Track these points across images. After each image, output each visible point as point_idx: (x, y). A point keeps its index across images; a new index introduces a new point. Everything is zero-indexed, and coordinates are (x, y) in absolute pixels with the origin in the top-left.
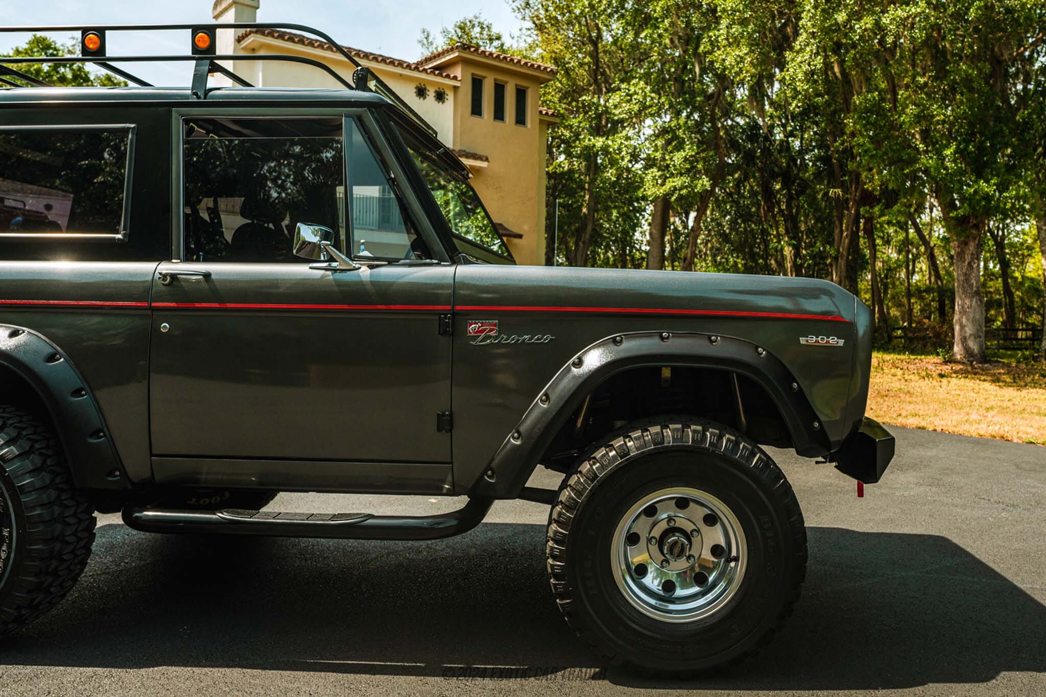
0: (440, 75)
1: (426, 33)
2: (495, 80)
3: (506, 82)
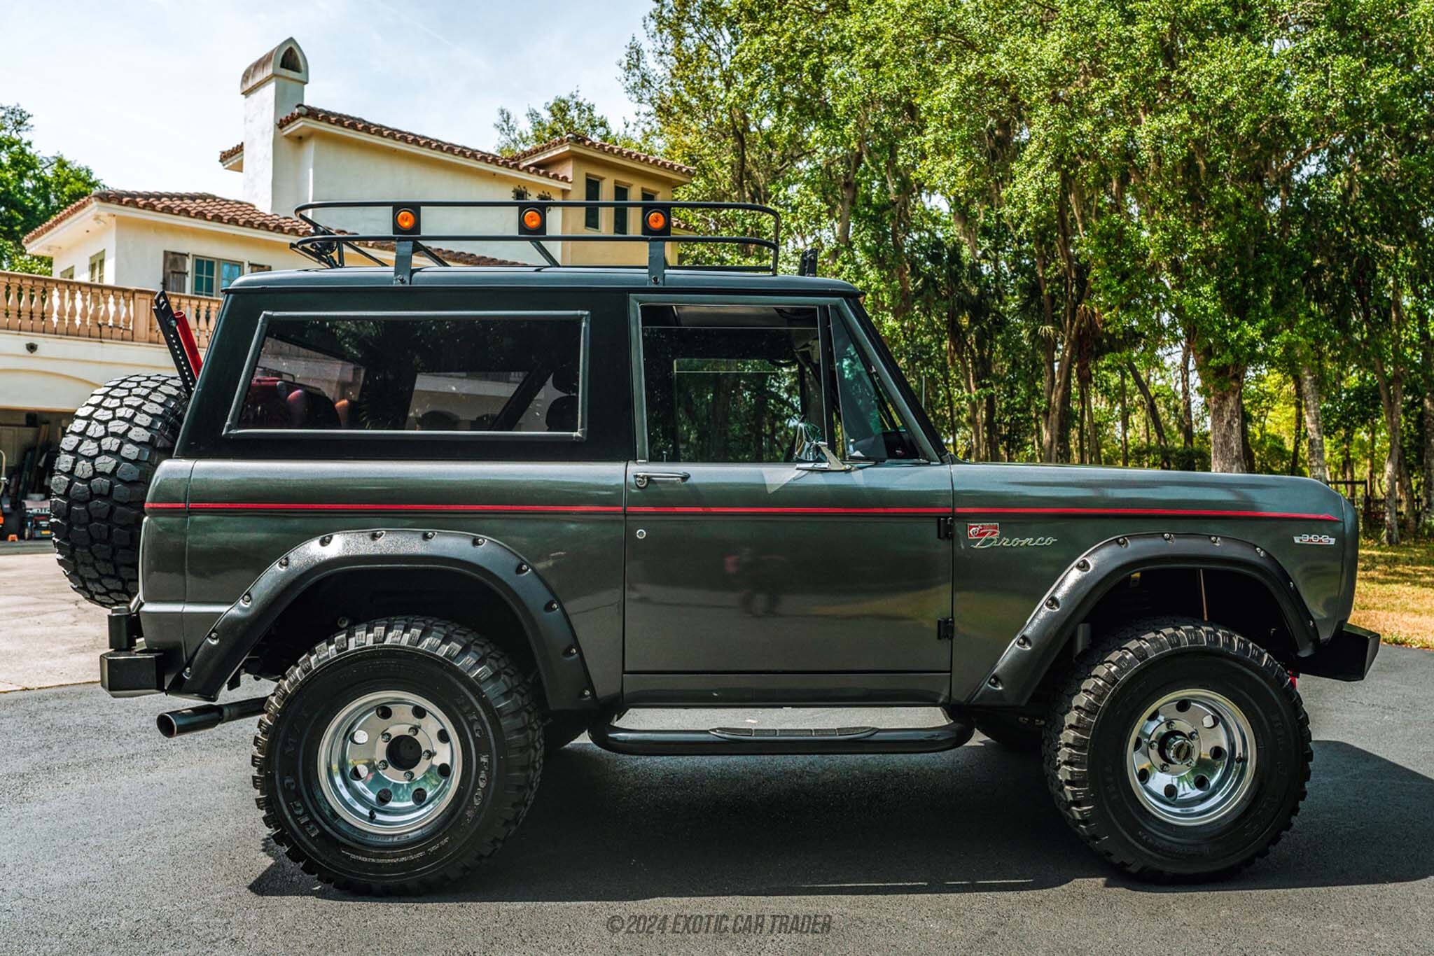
0: (546, 175)
1: (505, 115)
2: (616, 182)
3: (630, 185)
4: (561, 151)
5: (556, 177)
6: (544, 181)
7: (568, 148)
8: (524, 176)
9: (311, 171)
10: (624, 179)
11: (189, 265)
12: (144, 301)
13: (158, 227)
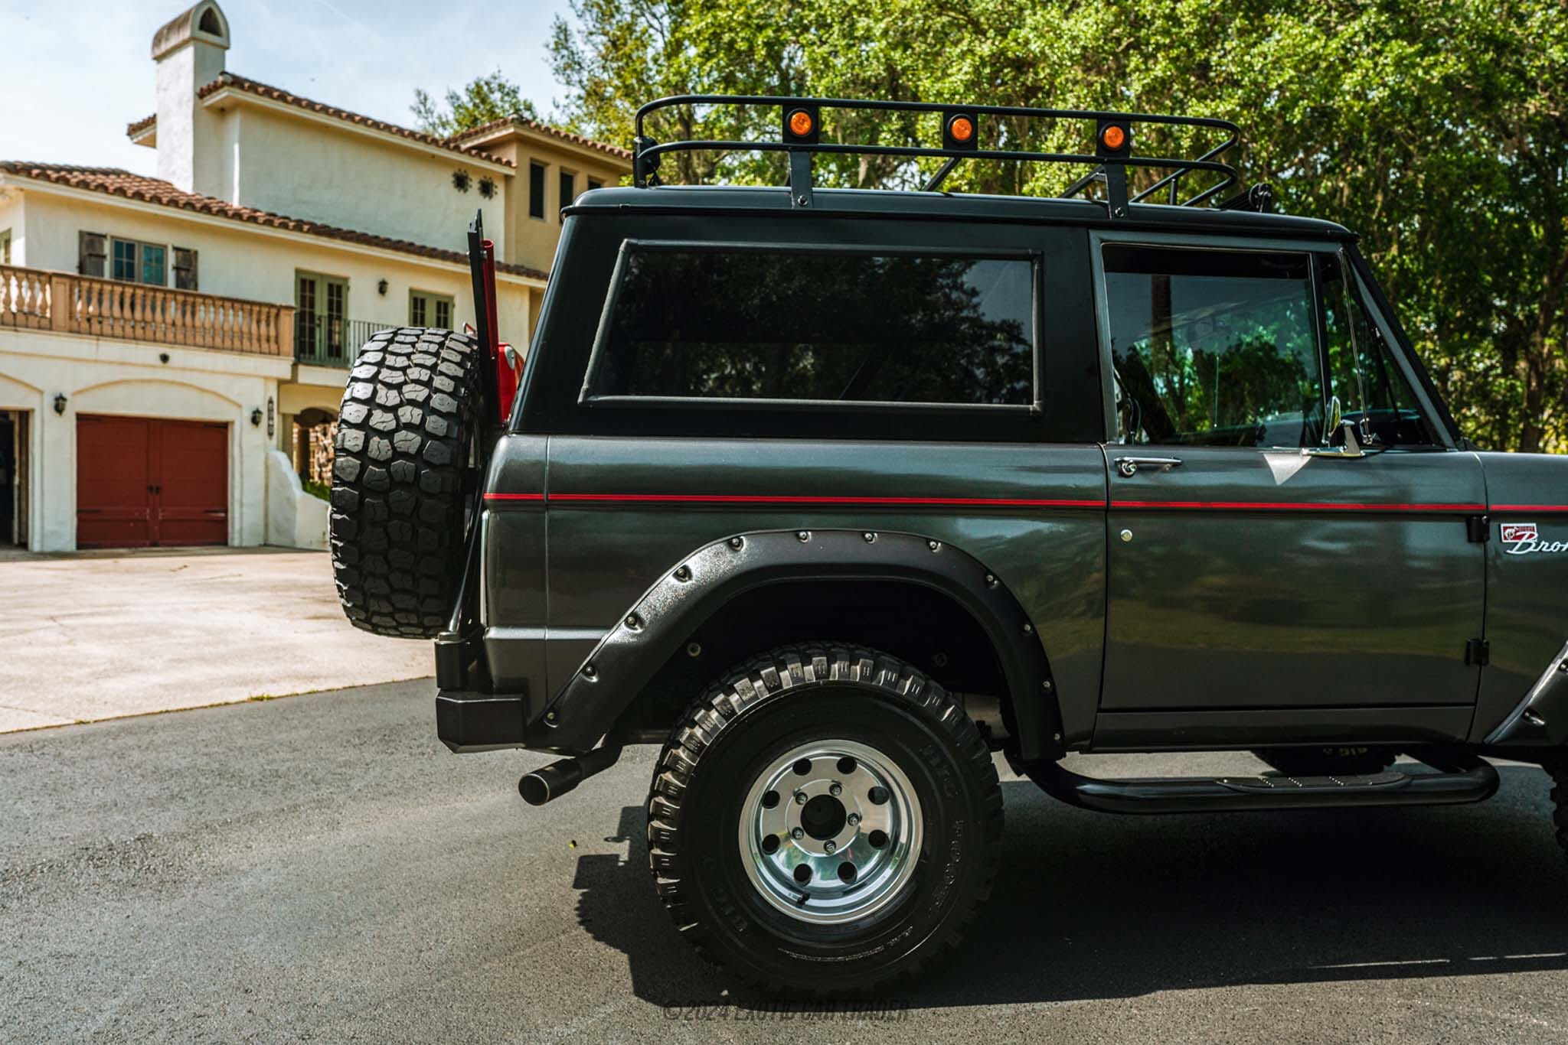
0: (489, 158)
1: (422, 97)
2: (561, 168)
3: (576, 173)
4: (504, 133)
5: (499, 161)
6: (486, 165)
7: (512, 130)
8: (465, 159)
9: (236, 147)
10: (570, 166)
11: (107, 248)
12: (62, 287)
13: (71, 204)
